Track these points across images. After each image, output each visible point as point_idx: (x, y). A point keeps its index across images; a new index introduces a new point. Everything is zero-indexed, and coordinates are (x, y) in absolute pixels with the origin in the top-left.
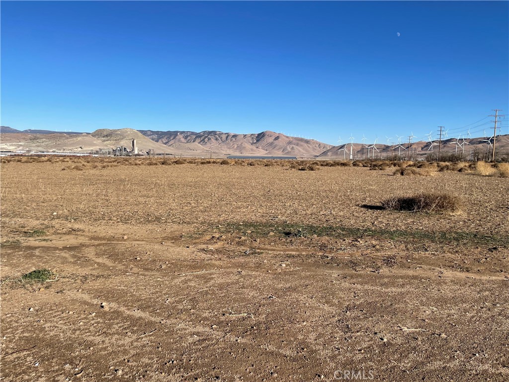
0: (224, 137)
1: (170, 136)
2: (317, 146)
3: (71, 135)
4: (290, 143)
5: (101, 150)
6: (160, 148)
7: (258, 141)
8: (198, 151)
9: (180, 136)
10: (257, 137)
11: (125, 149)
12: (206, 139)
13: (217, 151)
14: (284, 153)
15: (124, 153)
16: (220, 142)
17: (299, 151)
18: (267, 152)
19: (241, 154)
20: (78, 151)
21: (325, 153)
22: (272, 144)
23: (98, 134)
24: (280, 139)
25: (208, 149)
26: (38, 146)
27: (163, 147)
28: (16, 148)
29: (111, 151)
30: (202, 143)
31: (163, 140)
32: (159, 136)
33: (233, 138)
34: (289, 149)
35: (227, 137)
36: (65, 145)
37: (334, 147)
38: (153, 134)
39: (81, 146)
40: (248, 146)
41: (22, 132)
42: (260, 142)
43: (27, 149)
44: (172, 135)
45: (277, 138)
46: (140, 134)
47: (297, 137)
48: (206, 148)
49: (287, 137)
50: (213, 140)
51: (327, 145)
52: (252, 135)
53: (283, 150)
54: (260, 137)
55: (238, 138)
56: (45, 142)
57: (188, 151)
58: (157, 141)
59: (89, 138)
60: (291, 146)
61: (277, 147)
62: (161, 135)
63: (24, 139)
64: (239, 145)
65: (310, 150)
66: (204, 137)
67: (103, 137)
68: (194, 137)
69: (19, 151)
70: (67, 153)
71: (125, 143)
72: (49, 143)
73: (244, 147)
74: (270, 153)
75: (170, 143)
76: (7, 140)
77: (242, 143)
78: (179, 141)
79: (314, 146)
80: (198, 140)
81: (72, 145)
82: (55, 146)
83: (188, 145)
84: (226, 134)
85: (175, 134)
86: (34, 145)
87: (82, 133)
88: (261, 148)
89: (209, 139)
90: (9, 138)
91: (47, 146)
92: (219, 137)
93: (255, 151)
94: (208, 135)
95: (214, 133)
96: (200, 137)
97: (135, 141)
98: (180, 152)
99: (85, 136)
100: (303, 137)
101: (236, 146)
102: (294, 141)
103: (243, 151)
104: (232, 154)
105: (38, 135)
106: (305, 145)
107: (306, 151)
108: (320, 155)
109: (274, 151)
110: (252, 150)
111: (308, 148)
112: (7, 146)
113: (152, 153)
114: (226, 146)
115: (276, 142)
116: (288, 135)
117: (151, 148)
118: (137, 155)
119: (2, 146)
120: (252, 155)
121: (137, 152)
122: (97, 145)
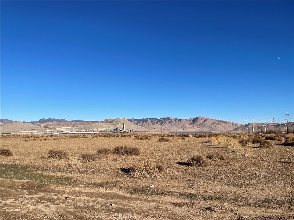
0: (173, 121)
2: (231, 125)
3: (93, 122)
4: (214, 123)
5: (107, 130)
6: (137, 128)
7: (193, 122)
8: (159, 129)
9: (149, 121)
10: (193, 120)
11: (119, 129)
12: (164, 122)
13: (169, 129)
14: (210, 129)
15: (118, 131)
16: (171, 123)
17: (220, 128)
18: (199, 129)
19: (183, 131)
20: (95, 131)
21: (236, 129)
22: (202, 124)
23: (106, 122)
24: (207, 121)
25: (164, 128)
26: (76, 129)
27: (140, 127)
28: (66, 130)
29: (112, 130)
30: (161, 125)
31: (140, 123)
32: (138, 121)
33: (179, 121)
34: (213, 127)
35: (175, 121)
36: (90, 128)
37: (242, 125)
38: (135, 121)
39: (97, 128)
40: (188, 126)
41: (69, 122)
42: (195, 123)
43: (71, 130)
45: (205, 121)
46: (127, 121)
47: (218, 119)
48: (163, 127)
49: (212, 120)
50: (167, 123)
51: (238, 124)
52: (190, 119)
53: (210, 128)
54: (195, 120)
55: (182, 121)
56: (80, 126)
57: (153, 129)
58: (137, 124)
59: (102, 124)
60: (215, 125)
61: (206, 126)
63: (70, 125)
65: (227, 127)
66: (162, 121)
67: (109, 123)
68: (157, 121)
69: (66, 132)
70: (90, 132)
71: (119, 126)
72: (82, 127)
73: (185, 126)
74: (201, 129)
75: (144, 125)
76: (62, 126)
77: (184, 124)
78: (149, 124)
79: (229, 125)
80: (159, 123)
81: (92, 128)
82: (84, 129)
83: (153, 126)
84: (174, 119)
85: (146, 120)
86: (74, 128)
87: (98, 121)
88: (195, 126)
89: (165, 122)
91: (81, 129)
92: (171, 121)
93: (192, 128)
94: (165, 120)
95: (168, 119)
96: (160, 121)
97: (124, 125)
98: (149, 130)
99: (100, 123)
100: (222, 120)
101: (181, 126)
102: (216, 122)
103: (185, 128)
104: (179, 130)
105: (77, 123)
106: (223, 124)
107: (224, 128)
108: (234, 130)
109: (203, 128)
110: (190, 128)
111: (225, 126)
112: (61, 129)
113: (133, 131)
114: (175, 126)
115: (205, 123)
116: (212, 119)
117: (133, 128)
118: (125, 132)
119: (59, 129)
120: (190, 131)
121: (125, 130)
122: (105, 127)
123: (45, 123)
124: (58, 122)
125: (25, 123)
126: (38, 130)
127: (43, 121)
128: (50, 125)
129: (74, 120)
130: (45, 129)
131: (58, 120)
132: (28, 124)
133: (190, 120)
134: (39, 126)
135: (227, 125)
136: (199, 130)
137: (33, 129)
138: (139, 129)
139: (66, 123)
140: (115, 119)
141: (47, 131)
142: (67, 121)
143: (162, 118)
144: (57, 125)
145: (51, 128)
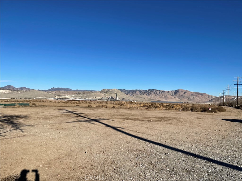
0: (158, 92)
1: (133, 92)
2: (207, 96)
3: (92, 91)
4: (192, 95)
5: (103, 98)
6: (128, 97)
7: (175, 94)
8: (146, 99)
9: (138, 92)
10: (174, 92)
11: (113, 98)
12: (150, 93)
13: (154, 99)
14: (189, 100)
16: (156, 94)
17: (197, 99)
18: (180, 99)
20: (94, 99)
21: (211, 101)
22: (182, 95)
23: (103, 91)
24: (186, 93)
25: (150, 98)
26: (79, 96)
28: (71, 97)
29: (107, 98)
31: (130, 94)
33: (162, 93)
34: (191, 98)
35: (160, 92)
36: (90, 96)
37: (217, 97)
38: (126, 91)
39: (95, 96)
40: (170, 96)
41: (74, 91)
43: (75, 98)
44: (134, 91)
45: (185, 93)
46: (120, 91)
49: (191, 92)
50: (153, 94)
51: (213, 96)
52: (172, 91)
54: (176, 92)
55: (165, 93)
56: (82, 95)
57: (140, 99)
58: (127, 94)
59: (99, 93)
60: (193, 97)
61: (185, 97)
62: (129, 91)
63: (75, 93)
65: (203, 99)
66: (148, 92)
67: (105, 93)
68: (144, 92)
69: (72, 99)
70: (90, 99)
71: (113, 95)
72: (83, 95)
73: (168, 97)
74: (181, 100)
75: (133, 95)
77: (167, 95)
78: (137, 94)
80: (146, 94)
81: (92, 96)
82: (86, 97)
83: (141, 96)
85: (136, 91)
86: (78, 96)
87: (97, 91)
88: (176, 97)
89: (151, 93)
90: (69, 93)
91: (83, 97)
92: (156, 92)
93: (173, 99)
94: (151, 91)
95: (153, 90)
96: (147, 92)
97: (117, 94)
98: (137, 99)
99: (98, 92)
100: (199, 92)
101: (164, 96)
102: (194, 94)
103: (167, 99)
104: (162, 100)
105: (80, 92)
106: (200, 96)
107: (201, 99)
108: (209, 101)
109: (183, 99)
110: (172, 98)
111: (202, 98)
112: (68, 96)
113: (124, 99)
114: (159, 96)
115: (185, 95)
116: (191, 91)
117: (124, 97)
118: (118, 100)
119: (66, 97)
120: (172, 101)
121: (117, 99)
122: (102, 96)
123: (55, 92)
124: (65, 90)
125: (40, 91)
126: (50, 97)
127: (53, 89)
128: (59, 93)
129: (77, 90)
130: (55, 96)
131: (64, 89)
132: (42, 92)
134: (50, 94)
135: (204, 97)
137: (46, 95)
138: (129, 98)
139: (71, 92)
140: (110, 90)
141: (57, 98)
142: (72, 90)
143: (149, 90)
144: (64, 93)
145: (60, 96)
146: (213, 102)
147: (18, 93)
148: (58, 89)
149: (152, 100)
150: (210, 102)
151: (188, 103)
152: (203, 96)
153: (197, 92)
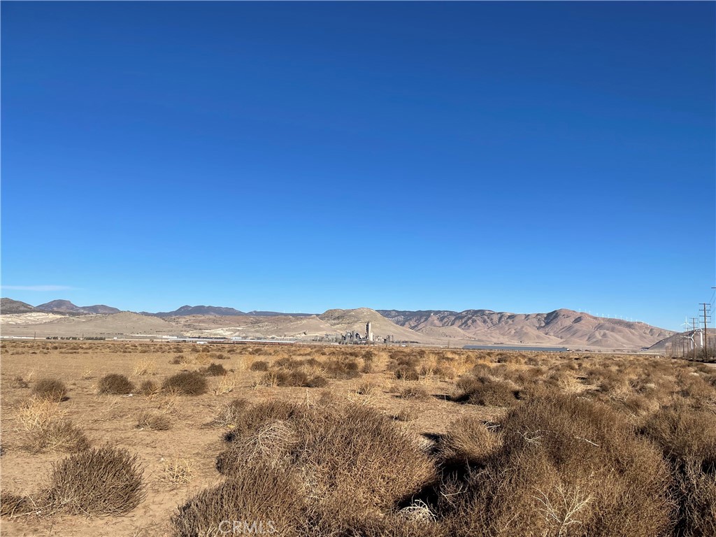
0: (496, 318)
2: (648, 332)
3: (297, 316)
4: (600, 327)
5: (327, 335)
6: (403, 333)
7: (547, 324)
8: (456, 339)
9: (434, 318)
10: (546, 318)
11: (357, 334)
12: (470, 321)
13: (484, 338)
14: (590, 342)
15: (355, 339)
16: (490, 325)
17: (617, 340)
18: (562, 340)
19: (520, 344)
20: (300, 338)
21: (659, 344)
22: (570, 328)
23: (328, 316)
24: (582, 322)
25: (471, 335)
26: (257, 331)
28: (232, 334)
29: (340, 337)
30: (463, 327)
31: (411, 323)
32: (406, 317)
33: (509, 320)
34: (598, 336)
35: (500, 319)
36: (288, 330)
37: (678, 334)
38: (398, 316)
39: (304, 331)
40: (533, 332)
41: (245, 314)
42: (551, 325)
43: (244, 335)
44: (424, 316)
45: (578, 320)
46: (379, 315)
47: (612, 317)
48: (469, 333)
49: (595, 318)
50: (479, 322)
51: (665, 331)
52: (538, 315)
53: (589, 338)
54: (551, 318)
55: (516, 319)
56: (266, 326)
57: (442, 338)
58: (403, 325)
59: (317, 321)
60: (602, 332)
61: (579, 334)
62: (408, 316)
63: (245, 322)
64: (517, 330)
65: (636, 339)
66: (466, 318)
67: (334, 319)
68: (453, 319)
69: (235, 338)
71: (359, 328)
72: (271, 327)
73: (526, 333)
74: (566, 342)
75: (420, 327)
76: (225, 324)
77: (522, 327)
78: (432, 324)
79: (641, 332)
80: (458, 323)
81: (294, 330)
82: (276, 332)
83: (443, 330)
84: (498, 313)
85: (428, 314)
86: (253, 330)
87: (311, 315)
88: (552, 334)
89: (474, 321)
90: (228, 322)
91: (267, 332)
92: (488, 318)
93: (543, 339)
94: (473, 316)
95: (482, 312)
96: (462, 318)
97: (370, 325)
98: (432, 340)
99: (313, 318)
100: (621, 318)
101: (513, 332)
102: (607, 325)
103: (523, 338)
104: (508, 343)
105: (262, 318)
106: (626, 330)
107: (627, 339)
108: (653, 347)
109: (573, 339)
110: (538, 337)
111: (631, 335)
112: (222, 331)
113: (391, 340)
114: (498, 331)
115: (577, 326)
116: (597, 315)
117: (391, 334)
118: (371, 343)
119: (218, 332)
120: (538, 344)
121: (371, 338)
122: (324, 330)
123: (188, 317)
124: (218, 313)
125: (144, 317)
126: (169, 333)
127: (184, 311)
128: (200, 321)
129: (255, 312)
130: (185, 331)
131: (219, 311)
132: (149, 319)
133: (539, 317)
134: (174, 324)
135: (636, 333)
136: (560, 343)
137: (161, 329)
138: (407, 336)
139: (236, 317)
140: (349, 311)
141: (189, 335)
142: (240, 314)
143: (468, 311)
144: (214, 322)
145: (200, 329)
146: (667, 348)
147: (79, 322)
148: (200, 310)
149: (479, 343)
150: (656, 347)
151: (586, 350)
152: (633, 331)
153: (616, 317)
